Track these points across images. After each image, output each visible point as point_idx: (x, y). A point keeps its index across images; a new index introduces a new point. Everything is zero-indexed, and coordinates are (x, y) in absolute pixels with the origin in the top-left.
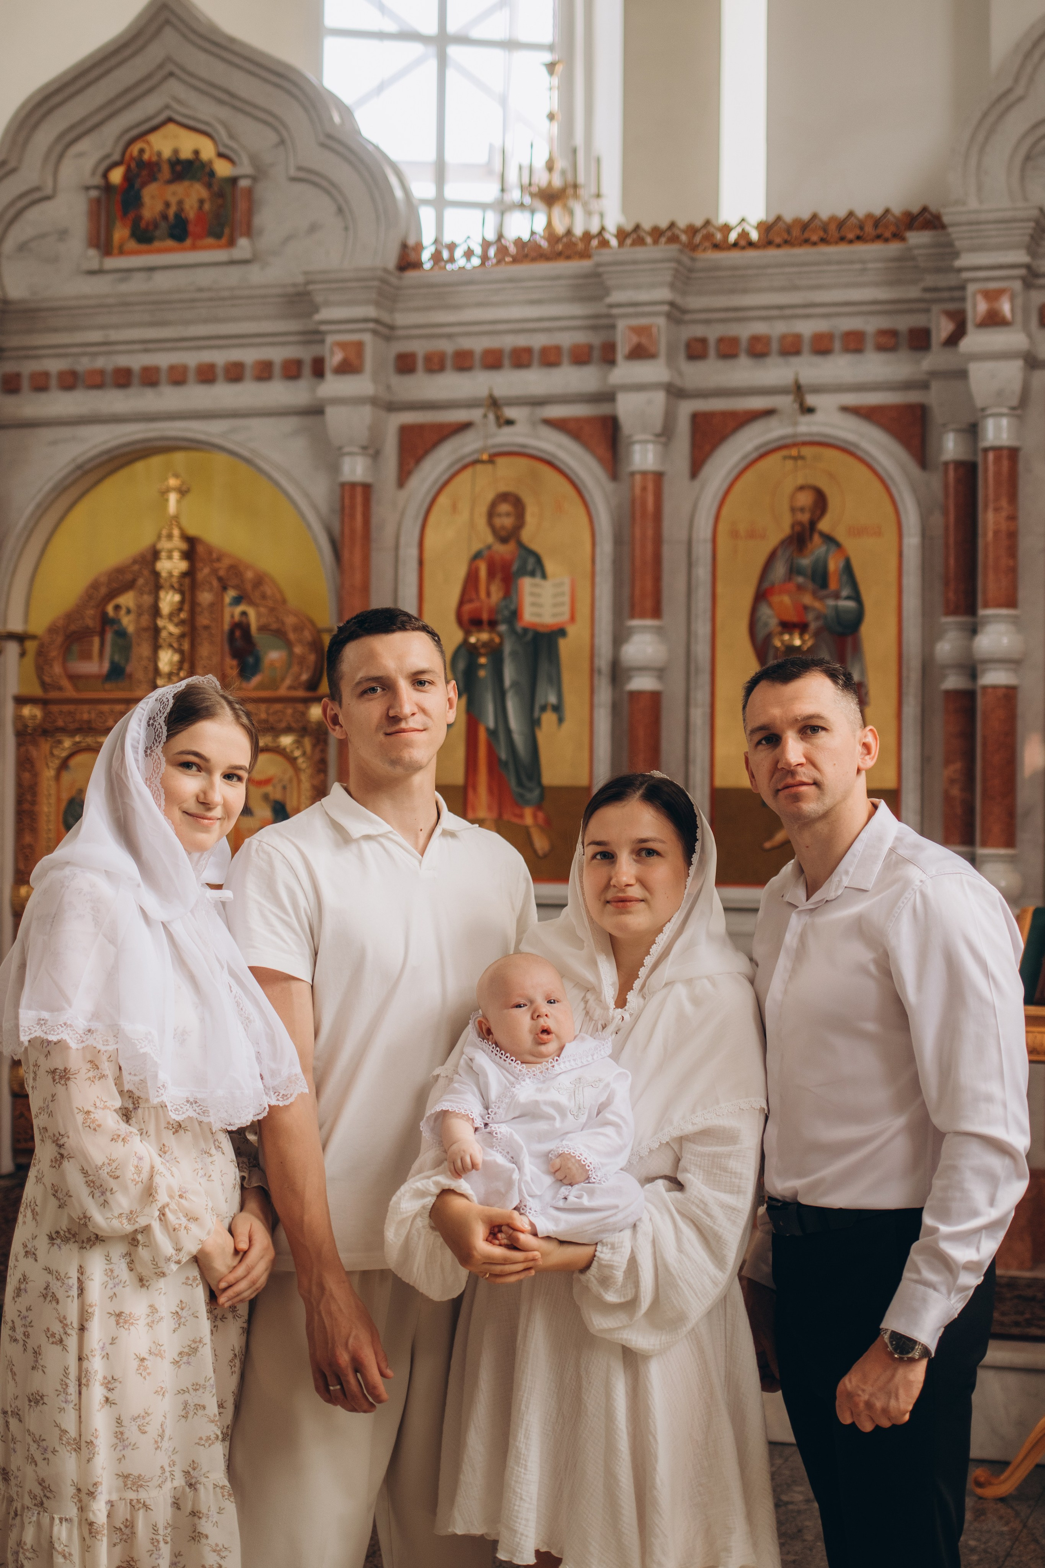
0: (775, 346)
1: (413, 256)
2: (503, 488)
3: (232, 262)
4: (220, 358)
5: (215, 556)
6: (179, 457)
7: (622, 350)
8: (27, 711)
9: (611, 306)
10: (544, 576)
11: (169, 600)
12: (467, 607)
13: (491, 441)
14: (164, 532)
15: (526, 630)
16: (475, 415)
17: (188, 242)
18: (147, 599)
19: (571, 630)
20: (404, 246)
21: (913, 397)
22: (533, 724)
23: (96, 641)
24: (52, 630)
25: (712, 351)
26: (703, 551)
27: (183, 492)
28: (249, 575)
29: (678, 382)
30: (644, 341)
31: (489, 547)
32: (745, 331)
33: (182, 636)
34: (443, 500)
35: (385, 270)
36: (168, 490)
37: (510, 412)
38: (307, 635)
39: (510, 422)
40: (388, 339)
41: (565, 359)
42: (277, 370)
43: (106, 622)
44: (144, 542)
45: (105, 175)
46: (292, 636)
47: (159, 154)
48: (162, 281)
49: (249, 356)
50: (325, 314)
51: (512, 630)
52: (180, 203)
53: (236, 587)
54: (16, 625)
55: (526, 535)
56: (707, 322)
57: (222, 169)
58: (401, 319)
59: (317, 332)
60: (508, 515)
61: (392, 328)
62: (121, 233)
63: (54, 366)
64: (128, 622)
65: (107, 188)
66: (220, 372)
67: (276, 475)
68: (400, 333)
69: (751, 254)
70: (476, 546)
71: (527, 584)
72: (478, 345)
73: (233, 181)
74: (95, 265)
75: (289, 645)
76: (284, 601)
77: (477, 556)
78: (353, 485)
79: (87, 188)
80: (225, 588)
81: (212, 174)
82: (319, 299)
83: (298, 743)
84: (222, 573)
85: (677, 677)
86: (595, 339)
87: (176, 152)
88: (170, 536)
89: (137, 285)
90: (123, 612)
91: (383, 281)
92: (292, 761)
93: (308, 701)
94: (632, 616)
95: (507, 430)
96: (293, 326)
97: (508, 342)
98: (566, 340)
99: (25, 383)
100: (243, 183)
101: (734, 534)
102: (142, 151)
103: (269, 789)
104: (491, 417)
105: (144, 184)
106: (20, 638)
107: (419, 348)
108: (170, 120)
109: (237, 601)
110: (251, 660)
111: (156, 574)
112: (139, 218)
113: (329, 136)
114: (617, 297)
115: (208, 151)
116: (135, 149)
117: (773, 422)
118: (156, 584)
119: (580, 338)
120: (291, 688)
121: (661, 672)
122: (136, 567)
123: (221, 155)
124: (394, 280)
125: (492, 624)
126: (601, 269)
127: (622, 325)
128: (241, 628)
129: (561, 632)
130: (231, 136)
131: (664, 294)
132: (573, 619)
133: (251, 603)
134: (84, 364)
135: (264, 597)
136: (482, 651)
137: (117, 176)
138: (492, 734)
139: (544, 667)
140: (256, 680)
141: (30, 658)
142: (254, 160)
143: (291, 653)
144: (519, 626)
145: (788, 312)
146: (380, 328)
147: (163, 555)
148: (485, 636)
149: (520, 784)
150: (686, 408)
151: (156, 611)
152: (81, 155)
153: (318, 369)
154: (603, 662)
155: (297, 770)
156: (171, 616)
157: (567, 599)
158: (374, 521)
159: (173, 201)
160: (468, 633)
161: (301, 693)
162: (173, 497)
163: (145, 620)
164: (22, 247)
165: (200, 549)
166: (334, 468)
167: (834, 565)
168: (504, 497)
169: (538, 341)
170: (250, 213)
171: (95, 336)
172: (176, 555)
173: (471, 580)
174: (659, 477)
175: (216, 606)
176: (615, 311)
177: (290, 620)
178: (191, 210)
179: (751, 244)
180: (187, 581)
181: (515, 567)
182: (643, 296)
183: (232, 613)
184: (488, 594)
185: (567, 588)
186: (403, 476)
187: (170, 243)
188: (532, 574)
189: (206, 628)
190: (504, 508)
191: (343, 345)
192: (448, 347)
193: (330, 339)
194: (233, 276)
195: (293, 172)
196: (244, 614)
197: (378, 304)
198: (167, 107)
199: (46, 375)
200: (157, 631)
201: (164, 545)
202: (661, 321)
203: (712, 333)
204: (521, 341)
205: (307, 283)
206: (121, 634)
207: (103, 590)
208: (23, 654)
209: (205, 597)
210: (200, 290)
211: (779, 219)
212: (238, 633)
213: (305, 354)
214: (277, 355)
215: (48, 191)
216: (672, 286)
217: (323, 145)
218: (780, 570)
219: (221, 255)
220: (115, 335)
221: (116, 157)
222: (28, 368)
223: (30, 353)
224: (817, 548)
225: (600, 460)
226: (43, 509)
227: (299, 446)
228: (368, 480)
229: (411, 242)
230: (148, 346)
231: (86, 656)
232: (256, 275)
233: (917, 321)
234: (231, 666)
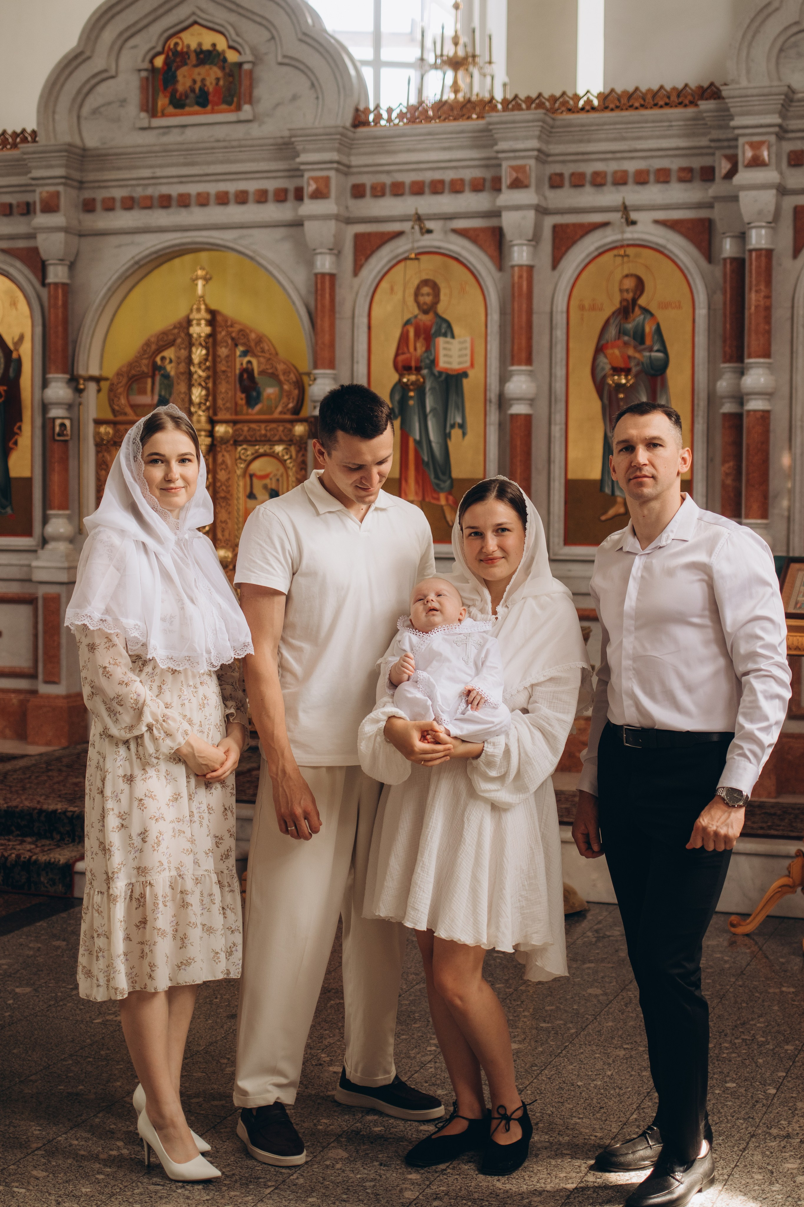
0: (609, 179)
1: (363, 117)
2: (425, 277)
3: (239, 122)
4: (232, 187)
5: (229, 323)
6: (204, 255)
7: (506, 181)
8: (102, 429)
9: (498, 152)
10: (453, 337)
11: (198, 354)
12: (401, 358)
13: (416, 245)
14: (195, 307)
15: (440, 373)
16: (406, 226)
17: (209, 107)
18: (184, 353)
19: (471, 373)
20: (357, 110)
21: (703, 214)
22: (446, 436)
23: (149, 381)
24: (119, 374)
25: (567, 183)
26: (560, 319)
27: (207, 279)
28: (253, 336)
29: (544, 204)
30: (520, 176)
31: (416, 317)
32: (589, 169)
33: (208, 377)
34: (384, 285)
35: (344, 127)
36: (197, 279)
37: (429, 225)
38: (292, 377)
39: (429, 231)
40: (346, 174)
41: (467, 188)
42: (271, 196)
43: (156, 368)
44: (181, 314)
45: (151, 62)
46: (282, 378)
47: (188, 46)
48: (191, 135)
49: (251, 186)
50: (304, 158)
51: (432, 373)
52: (203, 80)
53: (244, 344)
54: (94, 371)
55: (441, 308)
56: (563, 162)
57: (232, 57)
58: (355, 161)
59: (298, 170)
60: (428, 295)
61: (349, 167)
62: (163, 101)
63: (118, 193)
64: (171, 369)
65: (153, 70)
66: (232, 197)
67: (270, 268)
68: (354, 170)
69: (593, 115)
70: (407, 316)
71: (441, 341)
72: (408, 178)
73: (240, 65)
74: (145, 124)
75: (280, 384)
76: (277, 354)
77: (407, 323)
78: (323, 275)
79: (140, 70)
80: (236, 345)
81: (225, 60)
82: (299, 147)
83: (287, 450)
84: (234, 335)
85: (543, 404)
86: (488, 174)
87: (200, 45)
88: (199, 310)
89: (174, 137)
90: (168, 361)
91: (342, 135)
92: (283, 462)
93: (293, 422)
94: (513, 364)
95: (427, 236)
96: (281, 165)
97: (428, 176)
98: (468, 175)
99: (99, 206)
100: (246, 67)
101: (582, 308)
102: (176, 44)
103: (267, 481)
104: (417, 228)
105: (178, 68)
106: (98, 380)
107: (368, 180)
108: (195, 23)
109: (245, 354)
110: (254, 394)
111: (190, 336)
112: (175, 91)
113: (305, 34)
114: (503, 145)
115: (222, 44)
116: (172, 43)
117: (608, 230)
118: (190, 343)
119: (478, 173)
120: (281, 413)
121: (532, 402)
122: (176, 331)
123: (230, 47)
124: (350, 134)
125: (418, 369)
126: (491, 127)
127: (505, 165)
128: (248, 372)
129: (465, 375)
130: (238, 35)
131: (534, 143)
132: (472, 365)
133: (254, 355)
134: (138, 192)
135: (263, 351)
136: (411, 387)
137: (159, 62)
138: (418, 443)
139: (453, 398)
140: (258, 408)
141: (104, 394)
142: (254, 50)
143: (282, 389)
144: (436, 371)
145: (619, 155)
146: (341, 167)
147: (194, 322)
148: (413, 378)
149: (437, 477)
150: (549, 222)
151: (189, 361)
152: (134, 47)
153: (299, 196)
154: (493, 395)
155: (286, 468)
156: (200, 364)
157: (468, 352)
158: (338, 299)
159: (198, 79)
160: (401, 376)
161: (288, 416)
162: (200, 283)
163: (182, 367)
164: (95, 112)
165: (219, 318)
166: (311, 263)
167: (649, 328)
168: (425, 282)
169: (448, 176)
170: (251, 87)
171: (146, 173)
172: (203, 322)
173: (403, 339)
174: (530, 268)
175: (230, 357)
176: (501, 155)
177: (281, 367)
178: (210, 86)
179: (593, 109)
180: (211, 340)
181: (433, 331)
182: (520, 145)
183: (241, 362)
184: (415, 349)
185: (468, 345)
186: (357, 269)
187: (197, 108)
188: (445, 335)
189: (224, 372)
190: (426, 290)
191: (316, 179)
192: (387, 180)
193: (307, 175)
194: (239, 131)
195: (280, 59)
196: (249, 362)
197: (339, 151)
198: (194, 13)
199: (113, 199)
200: (190, 374)
201: (195, 315)
202: (532, 162)
203: (567, 170)
204: (437, 175)
205: (291, 137)
206: (166, 376)
207: (154, 347)
208: (99, 391)
209: (223, 351)
210: (218, 141)
211: (612, 90)
212: (245, 376)
213: (290, 185)
214: (271, 185)
215: (112, 72)
216: (539, 138)
217: (301, 40)
218: (612, 331)
219: (232, 117)
220: (159, 172)
221: (159, 48)
222: (100, 195)
223: (101, 185)
224: (638, 317)
225: (491, 257)
226: (112, 291)
227: (286, 247)
228: (334, 271)
229: (362, 107)
230: (182, 179)
231: (143, 392)
232: (255, 130)
233: (706, 161)
234: (241, 398)
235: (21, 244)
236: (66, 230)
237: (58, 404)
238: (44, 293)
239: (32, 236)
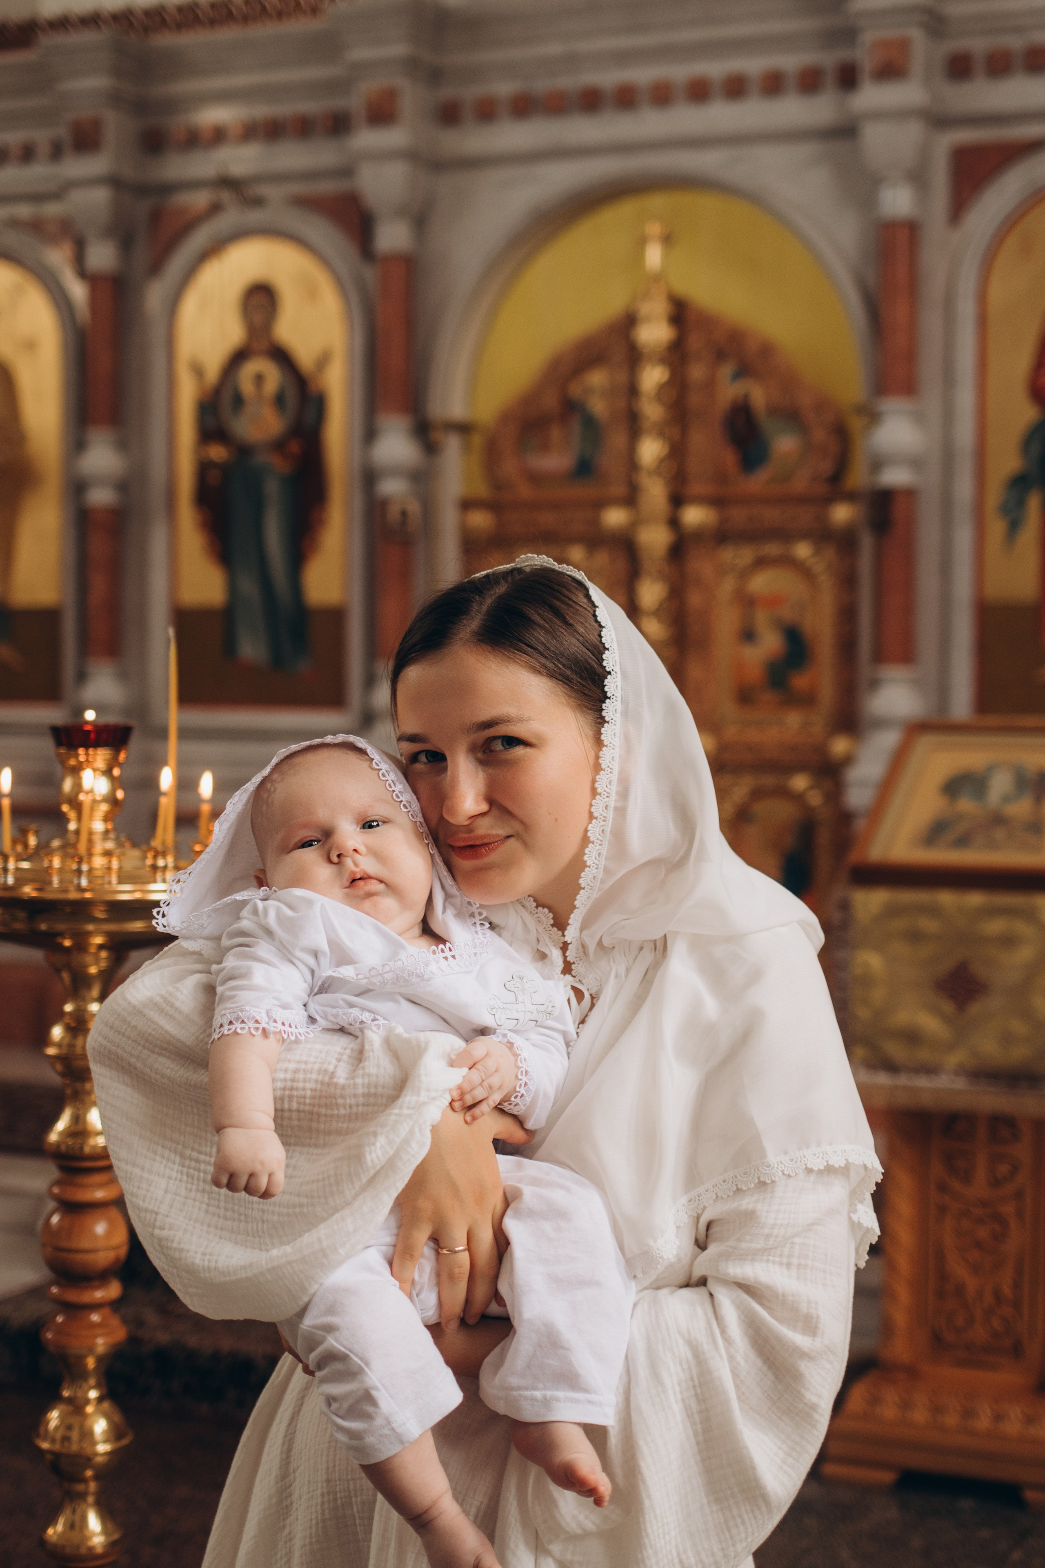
4: (717, 70)
5: (707, 321)
6: (657, 202)
8: (474, 517)
11: (652, 377)
14: (643, 291)
23: (559, 429)
24: (505, 417)
27: (667, 240)
28: (753, 344)
33: (670, 419)
34: (1013, 242)
36: (646, 239)
38: (827, 417)
40: (936, 36)
42: (791, 82)
43: (570, 407)
44: (616, 307)
46: (809, 419)
49: (754, 66)
53: (736, 358)
54: (458, 412)
58: (953, 8)
61: (943, 20)
63: (503, 89)
64: (598, 407)
66: (716, 87)
75: (805, 430)
76: (799, 375)
78: (895, 223)
80: (721, 360)
83: (819, 553)
84: (718, 342)
88: (652, 298)
90: (592, 394)
92: (810, 575)
93: (829, 500)
99: (468, 112)
103: (779, 609)
106: (464, 429)
109: (738, 376)
110: (755, 448)
111: (634, 345)
118: (635, 359)
120: (806, 484)
122: (606, 338)
128: (745, 411)
133: (756, 378)
134: (542, 85)
135: (772, 371)
140: (763, 474)
141: (476, 453)
143: (808, 440)
146: (930, 21)
147: (643, 320)
151: (633, 390)
153: (848, 78)
156: (654, 398)
158: (921, 269)
160: (1043, 410)
161: (820, 489)
162: (655, 250)
163: (620, 403)
165: (692, 313)
166: (870, 202)
171: (556, 49)
172: (660, 320)
175: (710, 385)
177: (806, 399)
180: (676, 352)
183: (730, 392)
186: (958, 209)
189: (700, 411)
191: (882, 44)
192: (1016, 43)
193: (865, 38)
196: (747, 392)
199: (494, 100)
200: (636, 415)
201: (644, 307)
206: (591, 422)
207: (567, 367)
208: (467, 448)
209: (697, 372)
212: (741, 418)
213: (828, 60)
214: (791, 63)
220: (580, 47)
222: (470, 93)
223: (473, 74)
226: (492, 268)
227: (823, 177)
228: (915, 215)
230: (623, 58)
231: (545, 447)
234: (729, 458)
235: (328, 187)
236: (412, 156)
237: (395, 471)
238: (369, 273)
239: (346, 172)
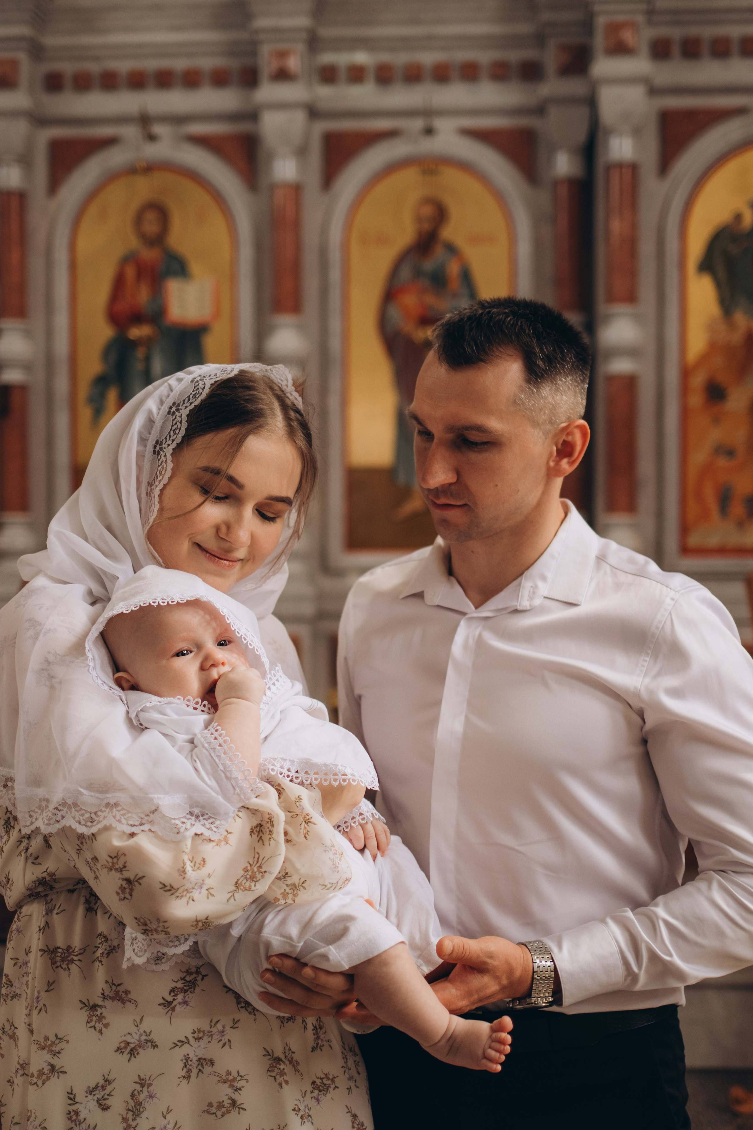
0: (398, 74)
2: (149, 198)
7: (265, 73)
9: (254, 32)
10: (188, 277)
12: (119, 305)
13: (135, 156)
15: (170, 328)
16: (124, 130)
21: (523, 122)
25: (342, 77)
26: (334, 256)
29: (314, 102)
30: (285, 64)
31: (136, 251)
32: (370, 60)
34: (93, 209)
37: (158, 129)
39: (152, 138)
40: (38, 58)
41: (205, 81)
51: (161, 327)
56: (339, 49)
58: (49, 40)
60: (153, 222)
68: (48, 53)
71: (172, 284)
72: (123, 67)
77: (125, 260)
78: (11, 192)
85: (314, 369)
86: (235, 64)
94: (275, 313)
95: (152, 144)
97: (152, 65)
98: (206, 64)
101: (366, 240)
104: (140, 133)
107: (67, 68)
114: (261, 23)
117: (396, 142)
119: (219, 62)
121: (300, 363)
127: (264, 50)
129: (206, 329)
131: (303, 22)
132: (215, 316)
139: (188, 360)
144: (165, 325)
145: (411, 45)
146: (32, 48)
150: (321, 127)
157: (210, 299)
158: (29, 224)
167: (454, 269)
168: (148, 205)
169: (180, 65)
173: (120, 283)
174: (297, 188)
176: (258, 37)
181: (160, 270)
182: (287, 22)
184: (137, 295)
185: (212, 289)
186: (53, 186)
188: (177, 276)
190: (150, 215)
192: (94, 68)
197: (32, 25)
202: (301, 46)
203: (342, 61)
204: (164, 64)
216: (310, 15)
218: (406, 273)
225: (240, 173)
228: (23, 187)
233: (529, 54)
